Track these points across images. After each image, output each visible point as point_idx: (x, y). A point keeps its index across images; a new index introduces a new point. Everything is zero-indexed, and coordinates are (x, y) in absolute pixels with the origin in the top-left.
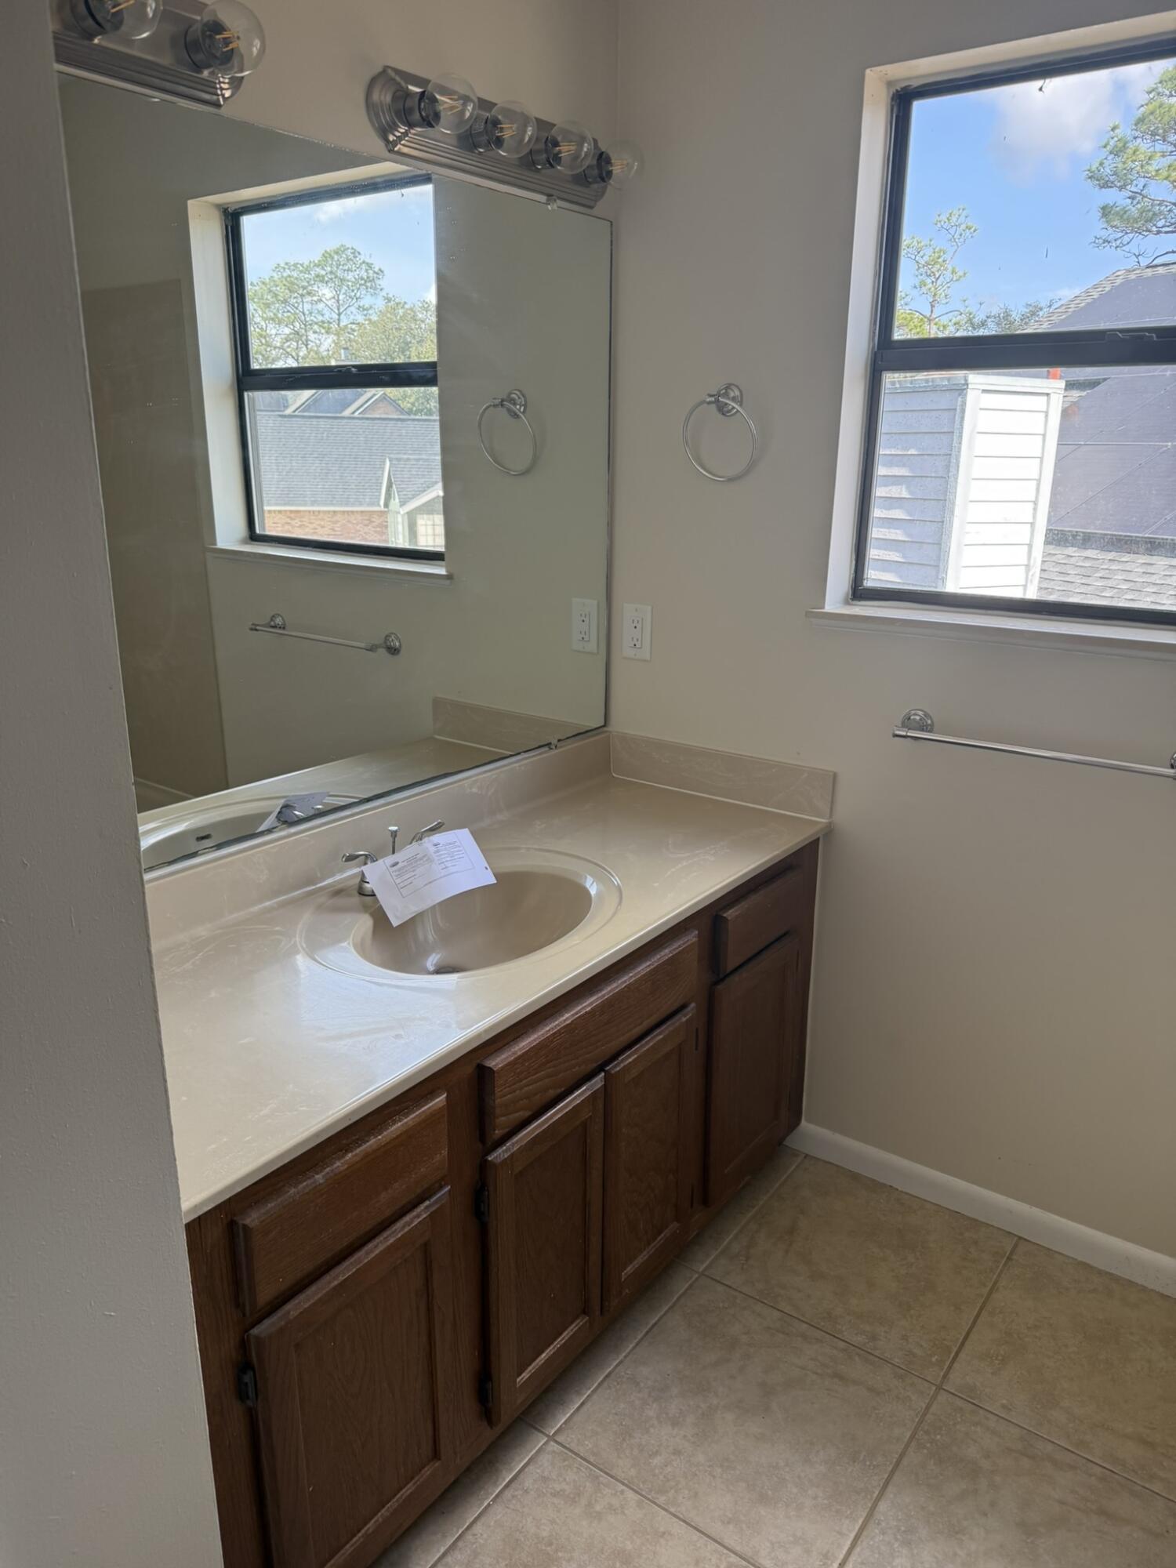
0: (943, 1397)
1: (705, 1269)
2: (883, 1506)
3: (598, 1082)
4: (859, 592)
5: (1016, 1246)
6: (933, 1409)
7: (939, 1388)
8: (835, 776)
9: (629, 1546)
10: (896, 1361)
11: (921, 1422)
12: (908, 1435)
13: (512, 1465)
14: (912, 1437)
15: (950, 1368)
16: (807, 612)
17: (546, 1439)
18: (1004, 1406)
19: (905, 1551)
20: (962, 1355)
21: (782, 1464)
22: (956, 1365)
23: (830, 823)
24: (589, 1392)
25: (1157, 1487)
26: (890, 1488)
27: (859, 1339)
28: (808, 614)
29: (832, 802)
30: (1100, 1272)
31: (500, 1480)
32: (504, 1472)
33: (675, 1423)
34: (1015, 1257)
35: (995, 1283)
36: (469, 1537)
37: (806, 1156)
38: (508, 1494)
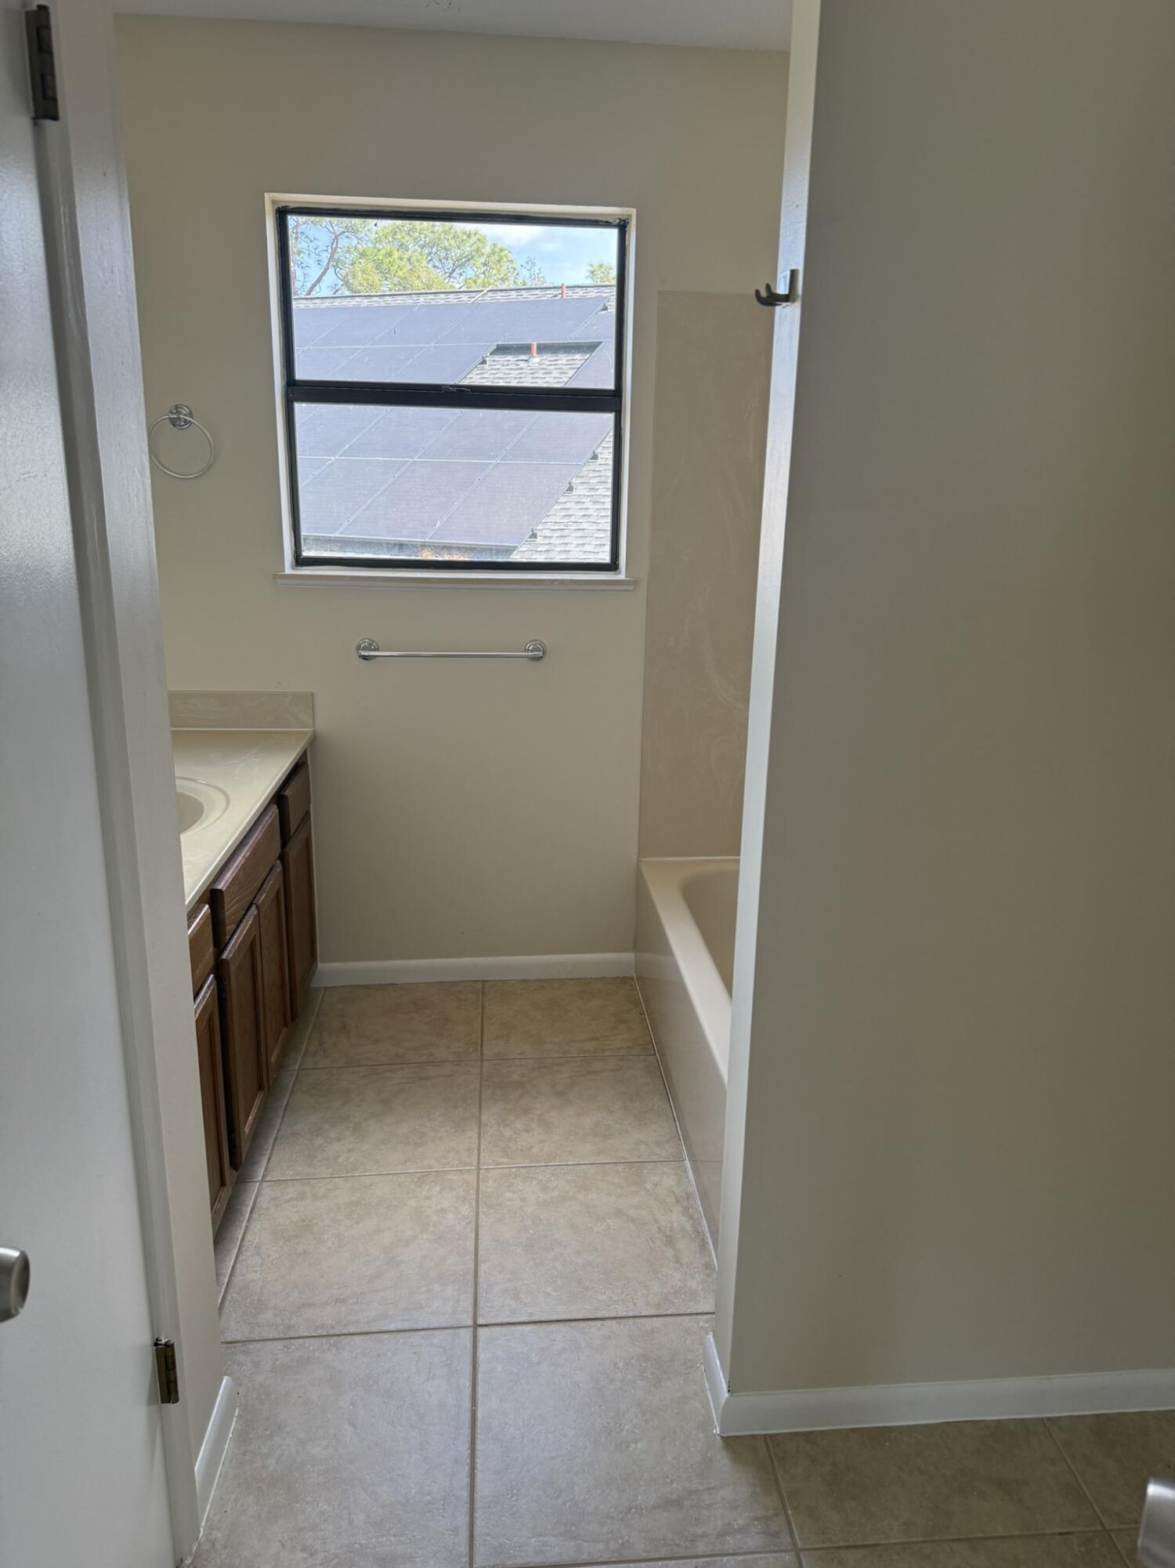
0: (485, 1063)
1: (300, 1066)
2: (484, 1118)
3: (253, 911)
4: (300, 561)
5: (483, 986)
6: (484, 1070)
7: (482, 1060)
8: (313, 695)
9: (354, 1199)
10: (451, 1059)
11: (481, 1077)
12: (478, 1085)
13: (246, 1203)
14: (481, 1085)
15: (482, 1050)
16: (274, 575)
17: (258, 1184)
18: (520, 1054)
19: (507, 1129)
20: (484, 1043)
21: (417, 1127)
22: (484, 1048)
23: (314, 731)
24: (269, 1151)
25: (607, 1053)
26: (483, 1110)
27: (424, 1059)
28: (275, 576)
29: (313, 715)
30: (534, 981)
31: (244, 1213)
32: (244, 1208)
33: (339, 1140)
34: (486, 990)
35: (483, 1005)
36: (246, 1243)
37: (325, 988)
38: (255, 1216)
